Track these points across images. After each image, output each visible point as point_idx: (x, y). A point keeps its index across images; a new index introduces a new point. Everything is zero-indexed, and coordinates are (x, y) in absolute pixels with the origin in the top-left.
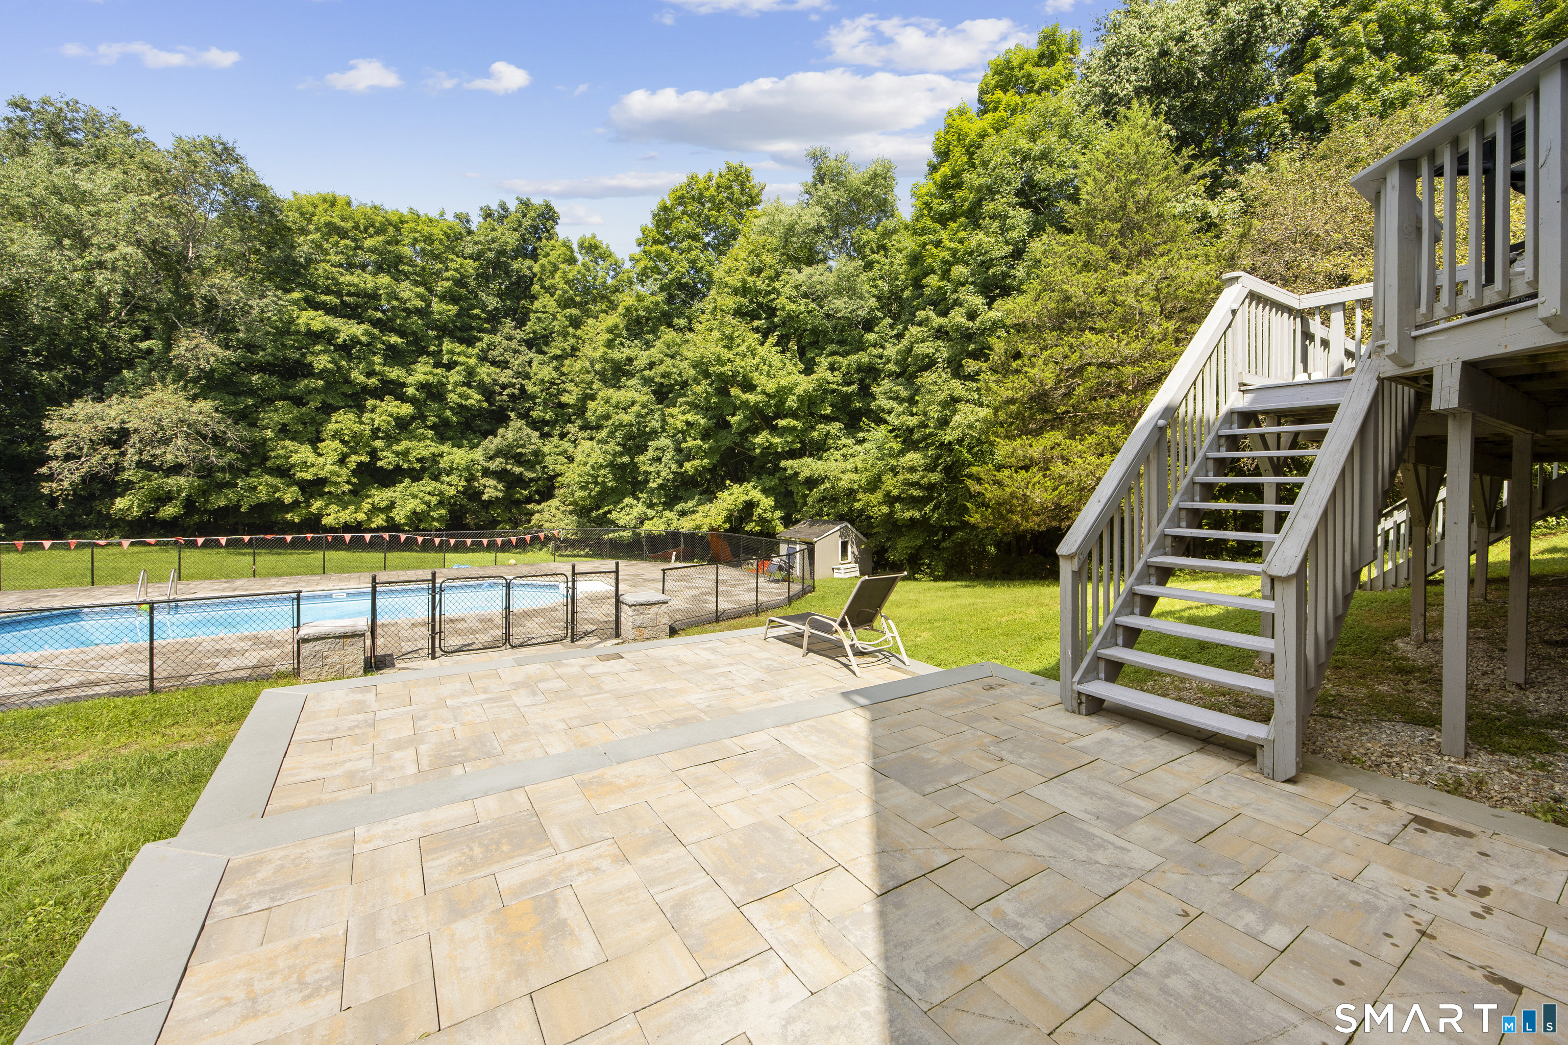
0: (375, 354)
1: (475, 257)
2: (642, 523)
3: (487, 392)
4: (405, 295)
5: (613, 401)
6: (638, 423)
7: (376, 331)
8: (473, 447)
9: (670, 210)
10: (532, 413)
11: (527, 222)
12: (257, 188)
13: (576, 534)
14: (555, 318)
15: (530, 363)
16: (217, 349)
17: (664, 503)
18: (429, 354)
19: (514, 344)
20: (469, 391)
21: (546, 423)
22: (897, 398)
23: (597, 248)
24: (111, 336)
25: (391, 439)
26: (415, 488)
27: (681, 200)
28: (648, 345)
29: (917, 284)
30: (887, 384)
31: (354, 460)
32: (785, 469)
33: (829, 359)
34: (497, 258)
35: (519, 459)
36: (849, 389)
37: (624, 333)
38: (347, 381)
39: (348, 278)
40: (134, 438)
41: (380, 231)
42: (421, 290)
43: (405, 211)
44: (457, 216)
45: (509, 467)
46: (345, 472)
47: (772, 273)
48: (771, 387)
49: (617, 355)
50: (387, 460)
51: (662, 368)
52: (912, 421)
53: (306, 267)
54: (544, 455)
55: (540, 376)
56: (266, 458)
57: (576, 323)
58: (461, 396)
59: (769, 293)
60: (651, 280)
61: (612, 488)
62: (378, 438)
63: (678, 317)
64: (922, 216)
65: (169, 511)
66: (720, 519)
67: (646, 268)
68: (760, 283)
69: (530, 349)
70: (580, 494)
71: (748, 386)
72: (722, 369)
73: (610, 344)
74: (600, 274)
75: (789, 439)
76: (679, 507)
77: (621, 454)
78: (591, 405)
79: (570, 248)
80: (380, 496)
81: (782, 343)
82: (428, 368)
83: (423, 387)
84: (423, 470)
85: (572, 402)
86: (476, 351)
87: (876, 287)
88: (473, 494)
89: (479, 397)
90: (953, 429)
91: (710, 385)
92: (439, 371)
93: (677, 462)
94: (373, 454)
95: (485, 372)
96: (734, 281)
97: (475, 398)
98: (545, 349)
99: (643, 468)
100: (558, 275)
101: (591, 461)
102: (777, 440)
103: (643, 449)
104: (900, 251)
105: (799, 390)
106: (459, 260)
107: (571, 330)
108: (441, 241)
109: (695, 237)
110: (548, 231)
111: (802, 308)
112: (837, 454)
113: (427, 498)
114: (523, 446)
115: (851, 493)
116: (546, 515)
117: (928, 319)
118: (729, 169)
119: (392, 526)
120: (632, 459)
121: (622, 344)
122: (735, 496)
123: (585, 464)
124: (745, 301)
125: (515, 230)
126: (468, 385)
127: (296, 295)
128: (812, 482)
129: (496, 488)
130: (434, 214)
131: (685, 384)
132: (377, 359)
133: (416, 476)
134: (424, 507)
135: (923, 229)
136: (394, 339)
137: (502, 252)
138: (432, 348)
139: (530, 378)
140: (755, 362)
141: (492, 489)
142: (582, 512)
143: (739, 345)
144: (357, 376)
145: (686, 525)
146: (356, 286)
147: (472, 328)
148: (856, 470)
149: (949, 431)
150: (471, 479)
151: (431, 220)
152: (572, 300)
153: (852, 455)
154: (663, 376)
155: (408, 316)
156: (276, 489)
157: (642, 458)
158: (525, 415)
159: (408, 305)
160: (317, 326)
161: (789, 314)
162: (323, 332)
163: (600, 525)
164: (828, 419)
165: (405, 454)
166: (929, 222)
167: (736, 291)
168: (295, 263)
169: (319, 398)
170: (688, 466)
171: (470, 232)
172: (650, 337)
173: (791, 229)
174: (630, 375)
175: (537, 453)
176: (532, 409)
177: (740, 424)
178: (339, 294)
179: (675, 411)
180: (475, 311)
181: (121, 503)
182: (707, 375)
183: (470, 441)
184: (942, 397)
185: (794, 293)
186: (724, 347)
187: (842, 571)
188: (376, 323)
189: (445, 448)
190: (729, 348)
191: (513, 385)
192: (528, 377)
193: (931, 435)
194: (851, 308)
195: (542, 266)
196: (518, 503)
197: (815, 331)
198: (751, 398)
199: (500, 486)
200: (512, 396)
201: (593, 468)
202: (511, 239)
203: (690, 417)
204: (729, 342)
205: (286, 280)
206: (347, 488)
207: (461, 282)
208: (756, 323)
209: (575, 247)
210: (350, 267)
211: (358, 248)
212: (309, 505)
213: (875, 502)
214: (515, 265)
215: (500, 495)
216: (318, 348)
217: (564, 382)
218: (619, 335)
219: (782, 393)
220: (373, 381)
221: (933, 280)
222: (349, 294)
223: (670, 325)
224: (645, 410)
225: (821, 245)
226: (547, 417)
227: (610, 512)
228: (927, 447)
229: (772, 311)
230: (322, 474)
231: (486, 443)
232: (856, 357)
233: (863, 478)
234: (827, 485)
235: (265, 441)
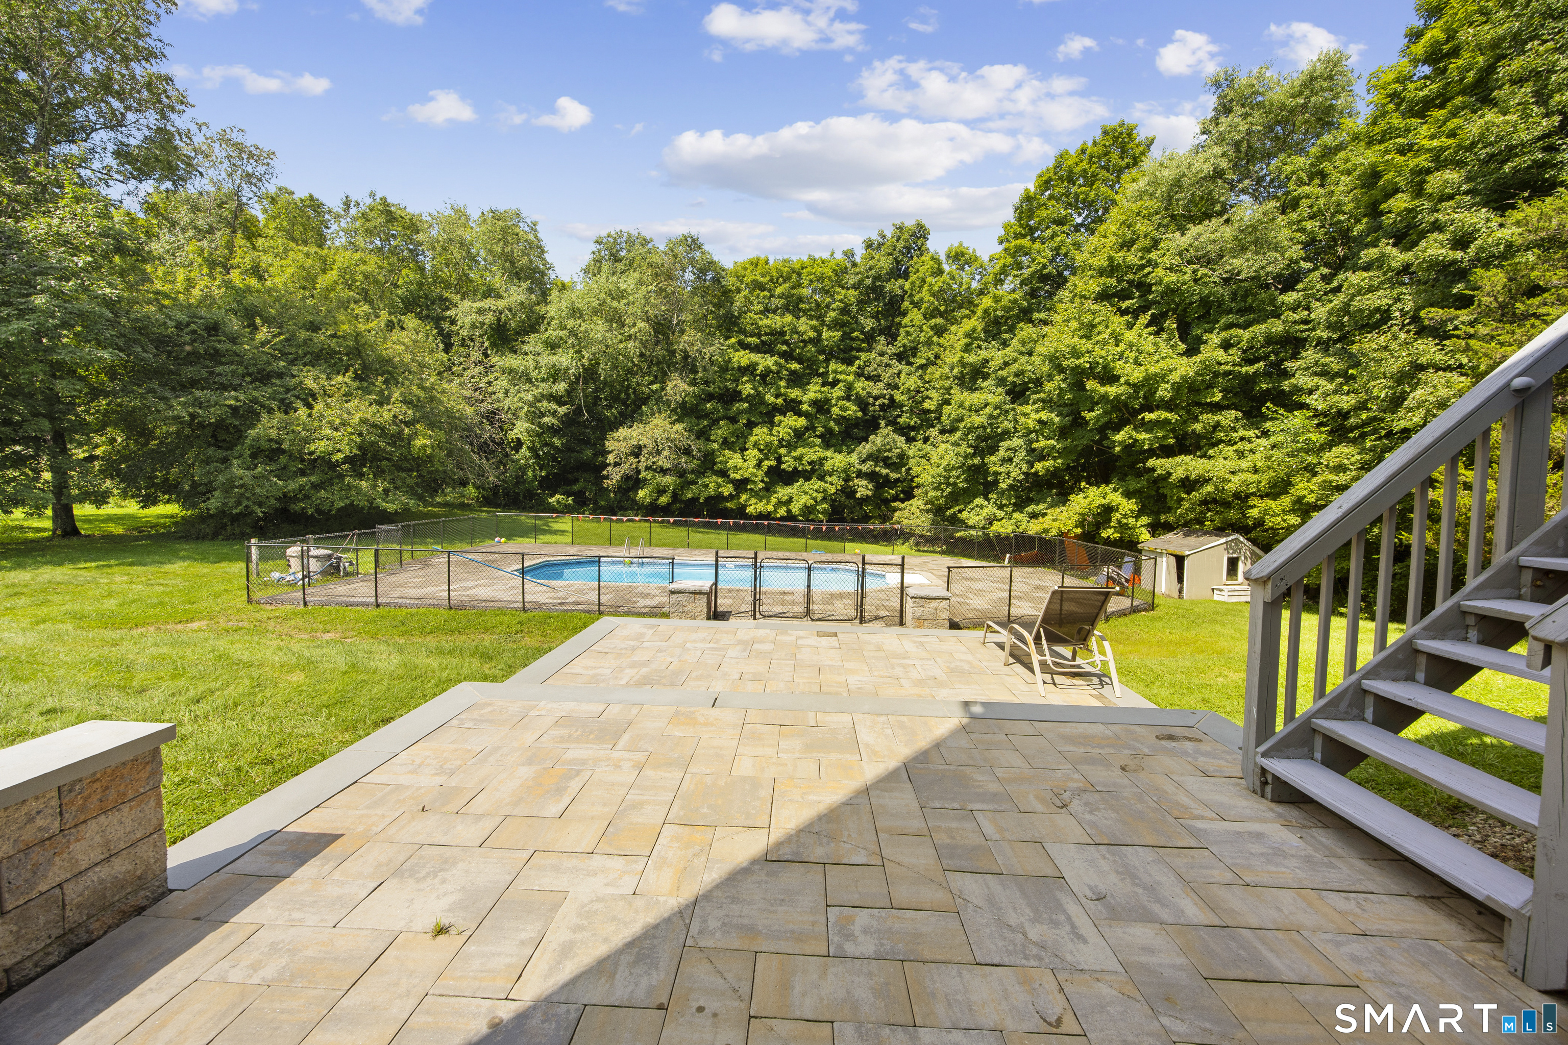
0: (781, 379)
1: (855, 287)
2: (991, 523)
3: (863, 404)
4: (802, 329)
5: (966, 405)
6: (990, 424)
7: (782, 361)
8: (850, 453)
9: (1034, 198)
10: (899, 420)
11: (900, 245)
12: (712, 263)
13: (930, 531)
14: (922, 331)
15: (899, 374)
16: (686, 387)
17: (1015, 505)
18: (819, 375)
19: (885, 359)
20: (848, 404)
21: (913, 428)
22: (1324, 373)
23: (963, 254)
24: (638, 384)
25: (791, 446)
26: (807, 486)
27: (1046, 184)
28: (1005, 344)
29: (1374, 211)
30: (1310, 355)
31: (766, 463)
32: (1153, 470)
33: (1223, 334)
34: (874, 282)
35: (886, 462)
36: (1251, 369)
37: (982, 335)
38: (762, 402)
39: (766, 322)
40: (645, 451)
41: (787, 279)
42: (814, 322)
43: (805, 258)
44: (845, 254)
45: (877, 469)
46: (760, 473)
47: (1147, 242)
48: (1137, 375)
49: (972, 358)
50: (788, 464)
51: (1015, 367)
52: (1346, 402)
53: (739, 318)
54: (908, 458)
55: (907, 386)
56: (715, 464)
57: (940, 331)
58: (842, 408)
59: (1143, 267)
60: (1010, 278)
61: (963, 489)
62: (783, 446)
63: (1039, 311)
64: (1384, 114)
65: (664, 500)
66: (1070, 524)
67: (1004, 266)
68: (1132, 258)
69: (899, 361)
70: (932, 494)
71: (1109, 378)
72: (1078, 362)
73: (967, 349)
74: (965, 280)
75: (1160, 435)
76: (1029, 509)
77: (974, 455)
78: (947, 409)
79: (938, 262)
80: (783, 492)
81: (1157, 323)
82: (818, 388)
83: (814, 403)
84: (813, 471)
85: (932, 408)
86: (854, 368)
87: (1302, 230)
88: (848, 492)
89: (855, 408)
90: (1410, 410)
91: (1064, 380)
92: (825, 389)
93: (1028, 462)
94: (779, 460)
95: (861, 386)
96: (1100, 261)
97: (852, 410)
98: (912, 359)
99: (993, 469)
100: (925, 288)
101: (944, 463)
102: (1143, 436)
103: (993, 450)
104: (1349, 173)
105: (1175, 377)
106: (843, 292)
107: (935, 339)
108: (830, 278)
109: (1060, 222)
110: (919, 249)
111: (1187, 277)
112: (1229, 451)
113: (815, 494)
114: (890, 450)
115: (1242, 498)
116: (906, 512)
117: (1382, 258)
118: (1105, 133)
119: (790, 517)
120: (983, 459)
121: (979, 347)
122: (1090, 499)
123: (938, 466)
124: (1112, 281)
125: (890, 254)
126: (848, 398)
127: (733, 340)
128: (1189, 484)
129: (867, 488)
130: (826, 255)
131: (1039, 382)
132: (783, 383)
133: (807, 476)
134: (812, 502)
135: (1384, 133)
136: (795, 366)
137: (877, 278)
138: (821, 370)
139: (898, 388)
140: (1119, 349)
141: (863, 489)
142: (938, 511)
143: (1099, 333)
144: (770, 398)
145: (1034, 528)
146: (769, 327)
147: (852, 349)
148: (1256, 471)
149: (1402, 412)
150: (846, 480)
151: (823, 262)
152: (937, 309)
153: (1252, 451)
154: (1017, 375)
155: (805, 346)
156: (719, 486)
157: (992, 458)
158: (893, 423)
159: (805, 337)
160: (744, 362)
161: (1167, 286)
162: (748, 366)
163: (953, 524)
164: (1216, 408)
165: (799, 459)
166: (1396, 121)
167: (1101, 272)
168: (733, 316)
169: (746, 416)
170: (1039, 467)
171: (855, 265)
172: (1006, 336)
173: (1177, 184)
174: (986, 377)
175: (902, 456)
176: (900, 416)
177: (1098, 419)
178: (759, 335)
179: (1028, 409)
180: (855, 334)
181: (641, 493)
182: (1062, 370)
183: (848, 447)
184: (1395, 368)
185: (1177, 260)
186: (1081, 337)
187: (1226, 593)
188: (783, 355)
189: (829, 453)
190: (1088, 337)
191: (884, 397)
192: (896, 387)
193: (1374, 419)
194: (1257, 266)
195: (913, 283)
196: (886, 502)
197: (1205, 302)
198: (1112, 390)
199: (870, 486)
200: (882, 406)
201: (945, 469)
202: (885, 263)
203: (1044, 415)
204: (1089, 330)
205: (729, 330)
206: (761, 485)
207: (845, 311)
208: (1125, 305)
209: (943, 258)
210: (766, 311)
211: (772, 296)
212: (739, 498)
213: (1277, 510)
214: (889, 287)
215: (870, 493)
216: (745, 378)
217: (927, 390)
218: (976, 339)
219: (1151, 382)
220: (780, 401)
221: (1400, 202)
222: (766, 334)
223: (1031, 321)
224: (998, 411)
225: (1220, 192)
226: (912, 423)
227: (960, 511)
228: (1363, 436)
229: (1144, 287)
230: (746, 475)
231: (860, 448)
232: (1263, 327)
233: (1264, 479)
234: (1210, 488)
235: (713, 451)
